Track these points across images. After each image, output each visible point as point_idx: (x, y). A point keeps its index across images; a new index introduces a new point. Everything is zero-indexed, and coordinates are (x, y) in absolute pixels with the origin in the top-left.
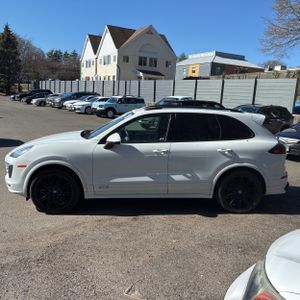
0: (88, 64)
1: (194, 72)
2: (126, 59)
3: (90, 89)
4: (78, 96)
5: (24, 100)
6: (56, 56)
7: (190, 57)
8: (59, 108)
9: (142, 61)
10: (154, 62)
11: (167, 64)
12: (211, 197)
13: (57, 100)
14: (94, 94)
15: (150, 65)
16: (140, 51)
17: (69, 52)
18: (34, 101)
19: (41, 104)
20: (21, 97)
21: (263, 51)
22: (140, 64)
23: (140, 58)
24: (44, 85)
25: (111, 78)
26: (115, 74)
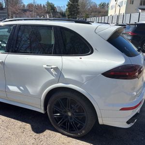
0: (112, 7)
2: (132, 2)
6: (103, 5)
22: (141, 4)
25: (122, 14)
26: (124, 12)
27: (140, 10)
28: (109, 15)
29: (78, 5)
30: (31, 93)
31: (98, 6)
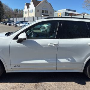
0: (26, 13)
1: (59, 15)
2: (38, 11)
3: (26, 20)
4: (22, 22)
5: (5, 23)
6: (17, 11)
7: (58, 11)
8: (15, 26)
9: (43, 12)
10: (47, 12)
11: (51, 13)
12: (82, 71)
13: (15, 23)
14: (27, 22)
15: (46, 13)
16: (42, 8)
17: (21, 10)
18: (7, 24)
19: (10, 25)
20: (4, 23)
21: (83, 8)
22: (42, 12)
23: (42, 11)
24: (12, 19)
25: (33, 17)
26: (34, 16)
27: (43, 16)
28: (24, 17)
29: (3, 9)
30: (77, 62)
31: (13, 11)
